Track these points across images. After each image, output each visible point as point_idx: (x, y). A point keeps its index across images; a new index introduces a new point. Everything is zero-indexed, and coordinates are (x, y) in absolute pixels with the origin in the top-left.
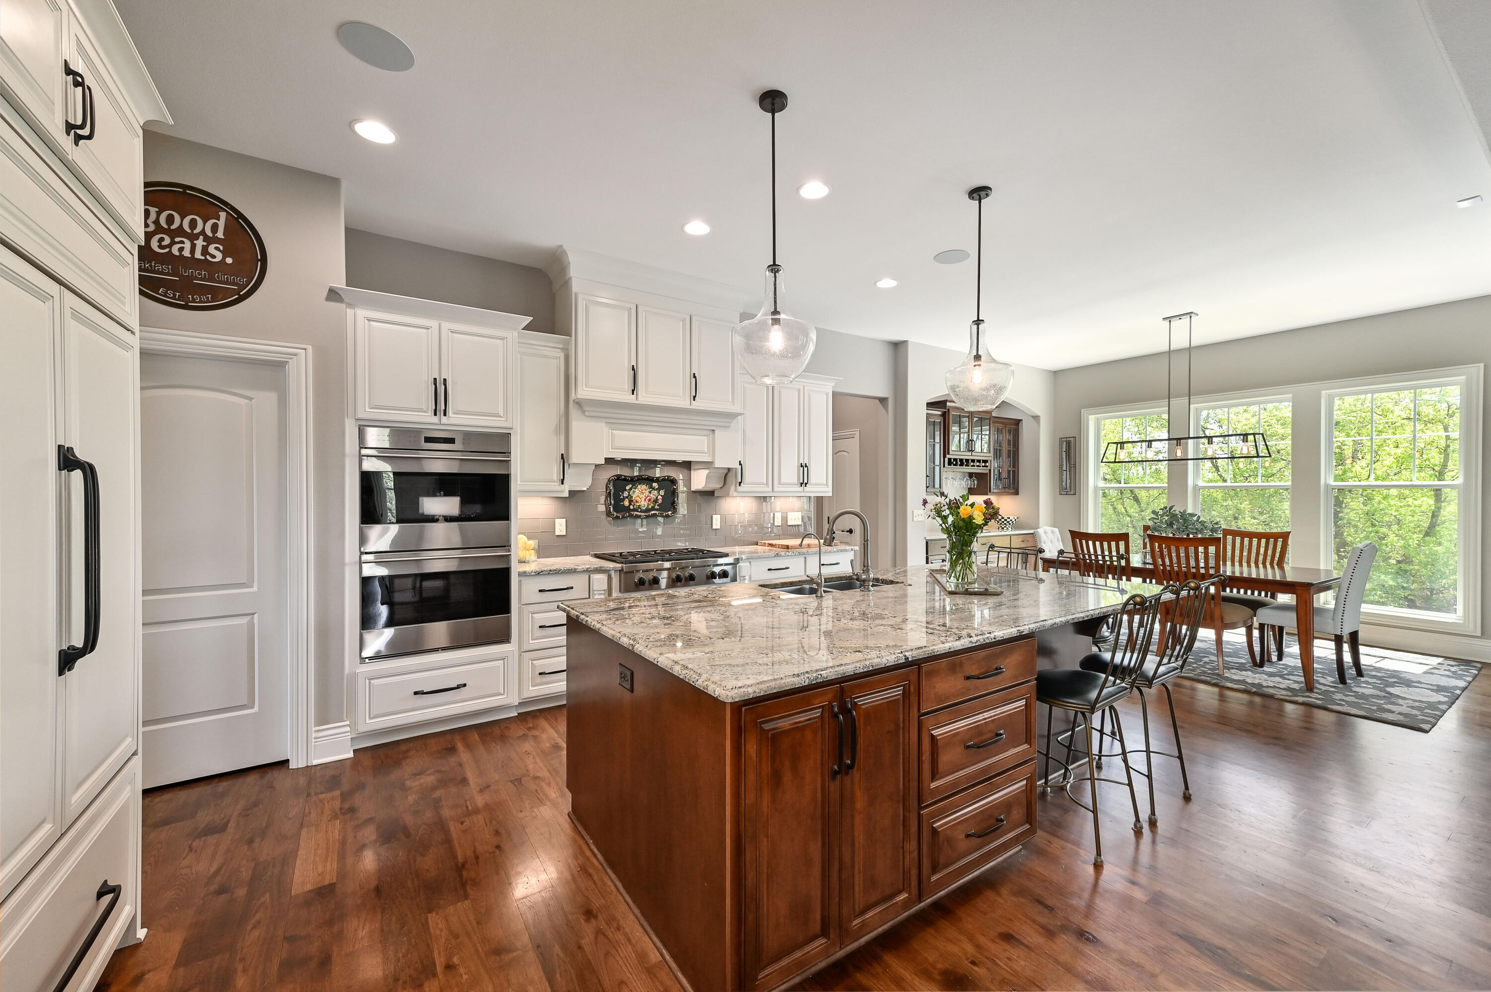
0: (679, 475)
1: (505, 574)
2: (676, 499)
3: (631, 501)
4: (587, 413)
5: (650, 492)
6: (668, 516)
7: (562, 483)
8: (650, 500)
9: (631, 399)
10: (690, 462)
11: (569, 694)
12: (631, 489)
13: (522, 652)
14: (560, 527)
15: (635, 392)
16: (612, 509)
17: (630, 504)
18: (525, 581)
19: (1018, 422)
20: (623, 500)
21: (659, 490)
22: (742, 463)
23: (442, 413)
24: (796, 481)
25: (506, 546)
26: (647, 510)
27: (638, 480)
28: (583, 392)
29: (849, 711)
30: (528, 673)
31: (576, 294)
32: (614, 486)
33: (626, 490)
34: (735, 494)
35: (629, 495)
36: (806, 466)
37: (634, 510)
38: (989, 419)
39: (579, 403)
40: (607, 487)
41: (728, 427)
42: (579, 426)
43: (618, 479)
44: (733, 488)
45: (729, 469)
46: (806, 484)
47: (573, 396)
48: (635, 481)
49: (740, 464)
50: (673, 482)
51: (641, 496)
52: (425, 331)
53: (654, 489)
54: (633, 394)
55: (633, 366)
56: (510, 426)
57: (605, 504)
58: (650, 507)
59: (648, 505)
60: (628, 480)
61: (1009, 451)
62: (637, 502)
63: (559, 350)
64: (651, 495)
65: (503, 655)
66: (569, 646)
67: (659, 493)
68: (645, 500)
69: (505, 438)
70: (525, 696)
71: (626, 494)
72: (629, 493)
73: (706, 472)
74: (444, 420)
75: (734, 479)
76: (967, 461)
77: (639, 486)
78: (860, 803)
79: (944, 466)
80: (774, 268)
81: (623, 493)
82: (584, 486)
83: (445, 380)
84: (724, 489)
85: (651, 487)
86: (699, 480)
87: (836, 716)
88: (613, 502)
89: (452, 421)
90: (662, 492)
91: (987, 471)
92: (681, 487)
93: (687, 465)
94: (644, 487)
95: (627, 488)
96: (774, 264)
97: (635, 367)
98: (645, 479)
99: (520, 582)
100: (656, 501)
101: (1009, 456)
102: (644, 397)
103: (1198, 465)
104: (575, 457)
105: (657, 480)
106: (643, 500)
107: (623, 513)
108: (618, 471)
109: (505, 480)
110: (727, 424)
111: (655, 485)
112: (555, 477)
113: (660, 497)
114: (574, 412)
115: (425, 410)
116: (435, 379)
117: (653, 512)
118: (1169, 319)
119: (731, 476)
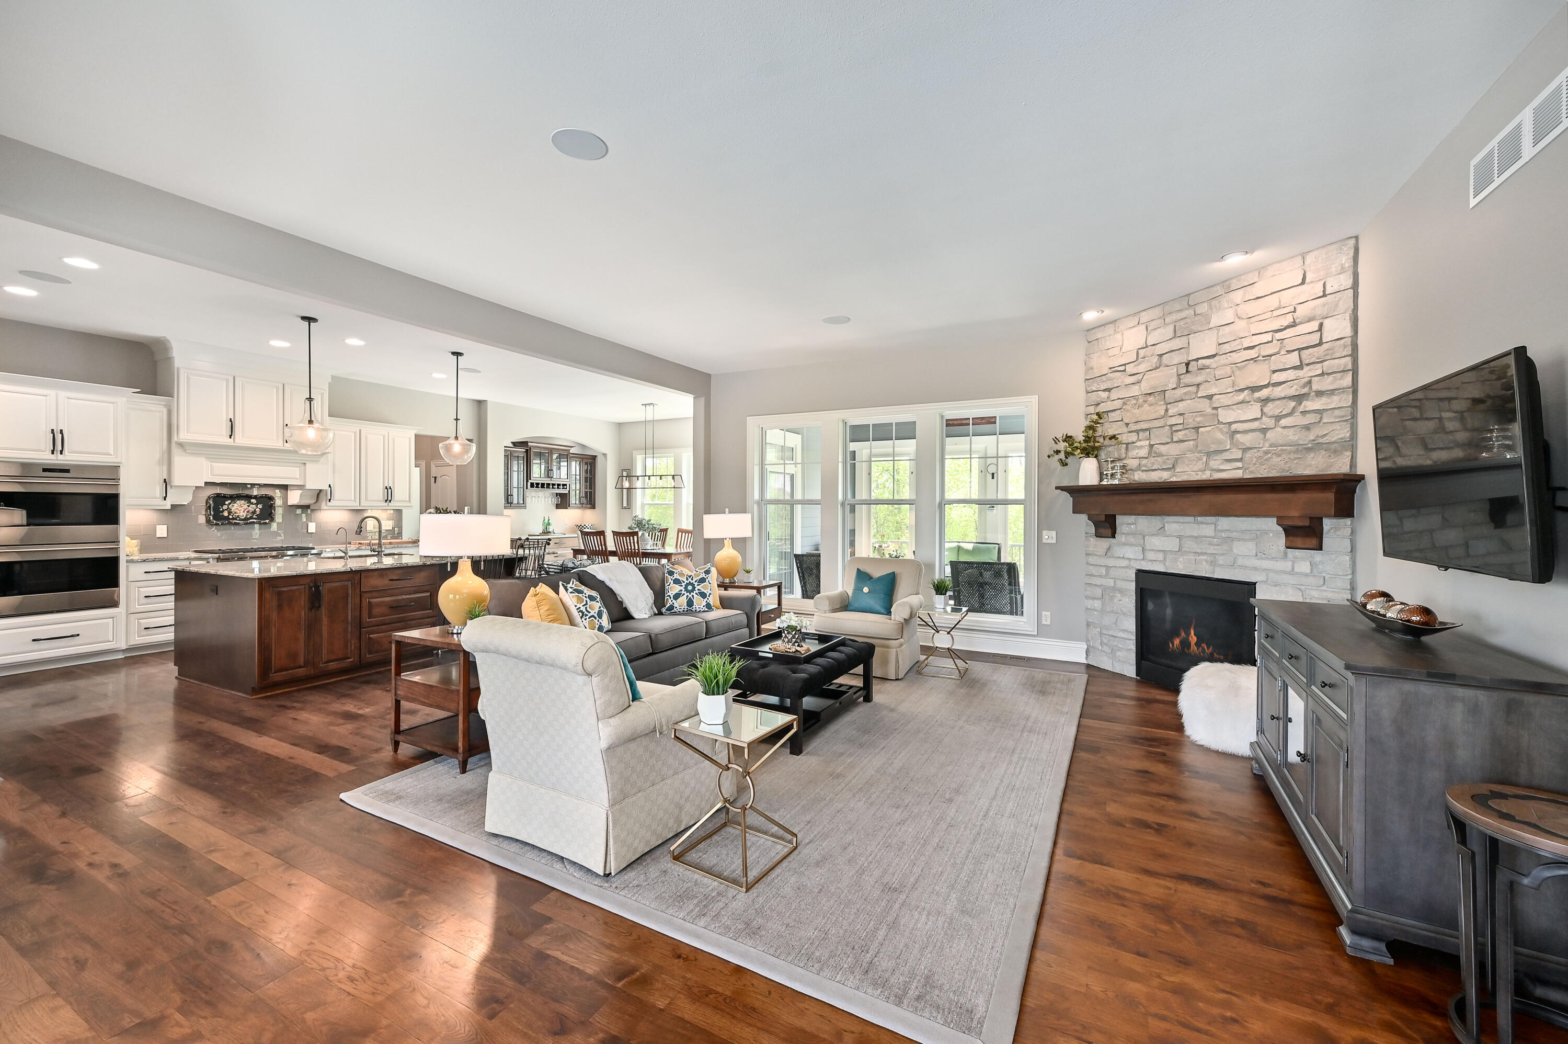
0: (277, 493)
1: (115, 561)
2: (273, 511)
3: (230, 513)
4: (187, 451)
5: (249, 506)
6: (265, 523)
7: (165, 500)
8: (248, 512)
9: (230, 442)
10: (287, 485)
11: (177, 642)
12: (230, 504)
13: (129, 614)
14: (162, 531)
15: (232, 437)
16: (211, 518)
17: (229, 515)
18: (131, 566)
19: (594, 458)
20: (223, 511)
21: (257, 504)
22: (331, 486)
23: (59, 453)
24: (382, 499)
25: (116, 541)
26: (246, 519)
27: (236, 497)
28: (184, 435)
29: (318, 587)
30: (134, 627)
31: (178, 369)
32: (214, 501)
33: (225, 505)
34: (325, 508)
35: (228, 508)
36: (390, 488)
37: (233, 519)
38: (567, 455)
39: (181, 445)
40: (207, 502)
41: (319, 461)
42: (179, 459)
43: (217, 496)
44: (323, 504)
45: (320, 490)
46: (390, 501)
47: (175, 439)
48: (233, 498)
49: (330, 486)
50: (271, 498)
51: (240, 509)
52: (44, 397)
53: (252, 504)
54: (230, 438)
55: (231, 419)
56: (120, 461)
57: (205, 515)
58: (249, 517)
59: (247, 515)
60: (227, 497)
61: (586, 478)
62: (236, 513)
63: (162, 406)
64: (250, 508)
65: (113, 616)
66: (176, 609)
67: (257, 506)
68: (244, 512)
69: (116, 468)
70: (132, 643)
71: (225, 507)
72: (228, 506)
73: (300, 491)
74: (60, 457)
75: (325, 498)
76: (548, 485)
77: (238, 502)
78: (325, 621)
79: (527, 488)
80: (310, 399)
81: (222, 506)
82: (185, 501)
83: (61, 431)
84: (316, 504)
85: (250, 502)
86: (294, 497)
87: (311, 588)
88: (212, 513)
89: (67, 458)
90: (260, 506)
91: (567, 492)
92: (278, 502)
93: (285, 488)
94: (243, 502)
95: (227, 503)
96: (310, 398)
97: (232, 420)
98: (243, 496)
99: (127, 567)
100: (254, 512)
101: (586, 481)
102: (240, 439)
103: (644, 492)
104: (177, 480)
105: (255, 497)
106: (242, 511)
107: (222, 522)
108: (218, 490)
109: (115, 497)
110: (318, 459)
111: (253, 501)
112: (158, 495)
113: (257, 509)
114: (176, 451)
115: (43, 449)
116: (53, 430)
117: (251, 521)
118: (645, 405)
119: (322, 495)
